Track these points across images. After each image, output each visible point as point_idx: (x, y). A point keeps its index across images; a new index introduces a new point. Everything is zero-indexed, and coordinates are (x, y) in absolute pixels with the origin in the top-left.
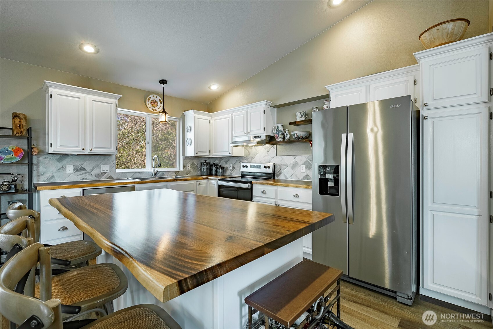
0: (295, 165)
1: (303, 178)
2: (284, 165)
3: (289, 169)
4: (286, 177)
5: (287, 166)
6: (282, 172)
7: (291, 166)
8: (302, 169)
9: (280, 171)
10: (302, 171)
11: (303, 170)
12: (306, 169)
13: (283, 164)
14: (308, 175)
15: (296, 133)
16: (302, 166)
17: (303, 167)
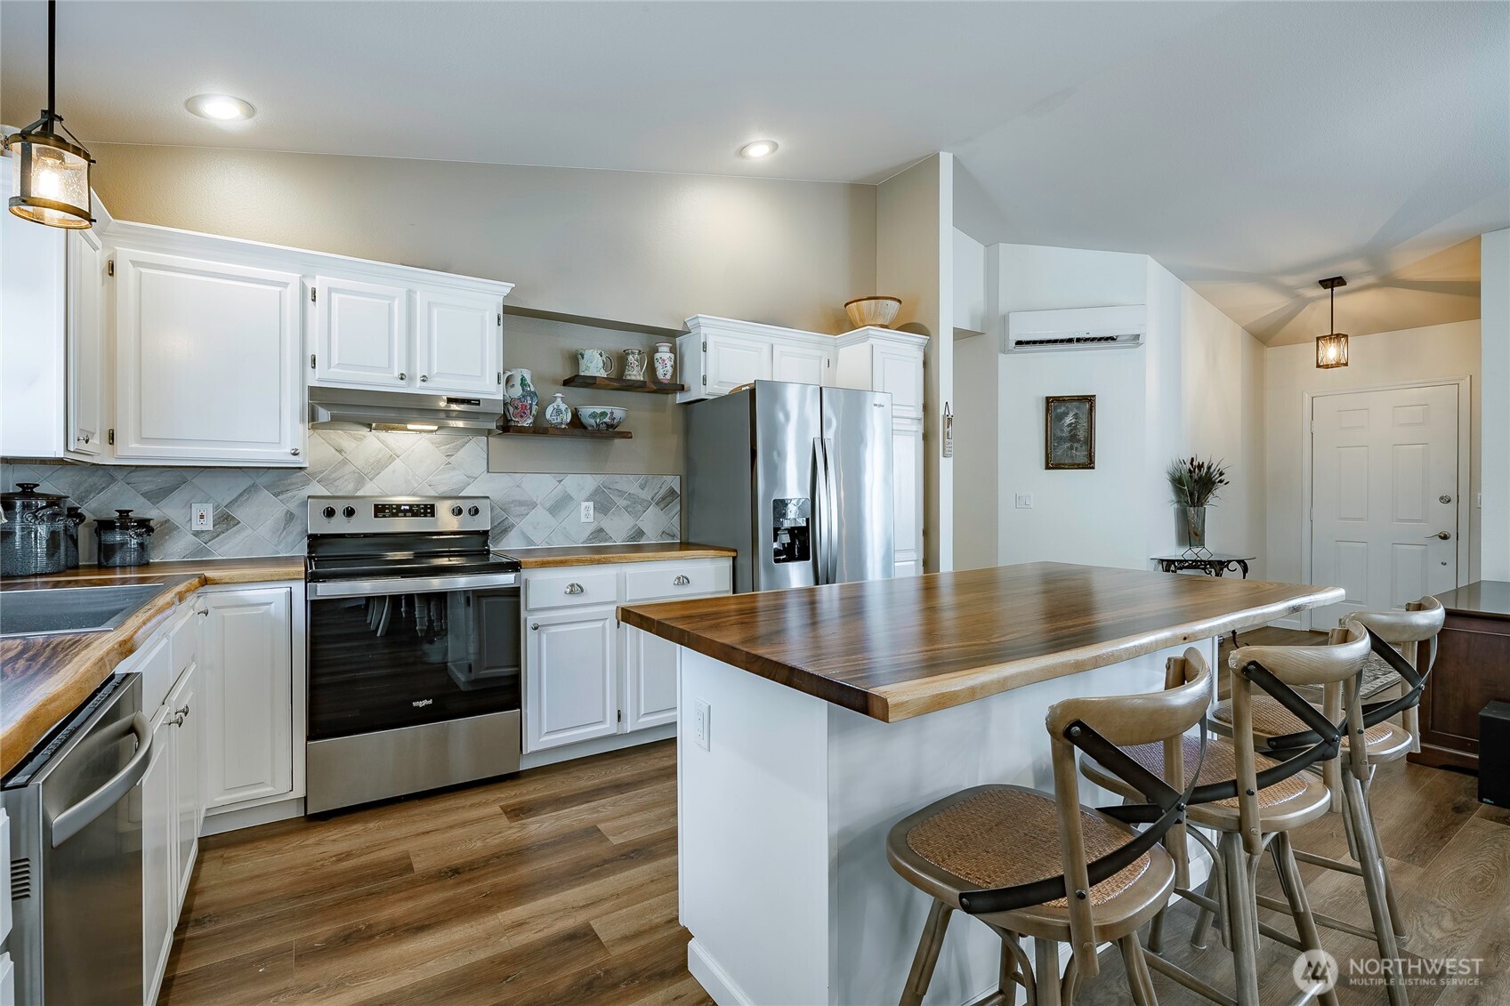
0: (560, 505)
1: (589, 539)
2: (521, 503)
3: (539, 514)
4: (530, 542)
5: (533, 505)
6: (513, 526)
7: (548, 505)
8: (583, 513)
9: (506, 523)
10: (583, 519)
11: (587, 516)
12: (597, 514)
13: (516, 498)
14: (601, 530)
15: (612, 413)
16: (584, 504)
17: (587, 508)
